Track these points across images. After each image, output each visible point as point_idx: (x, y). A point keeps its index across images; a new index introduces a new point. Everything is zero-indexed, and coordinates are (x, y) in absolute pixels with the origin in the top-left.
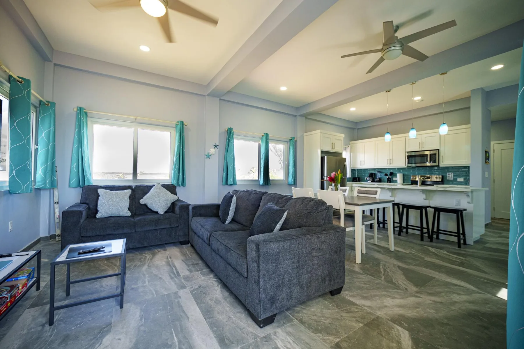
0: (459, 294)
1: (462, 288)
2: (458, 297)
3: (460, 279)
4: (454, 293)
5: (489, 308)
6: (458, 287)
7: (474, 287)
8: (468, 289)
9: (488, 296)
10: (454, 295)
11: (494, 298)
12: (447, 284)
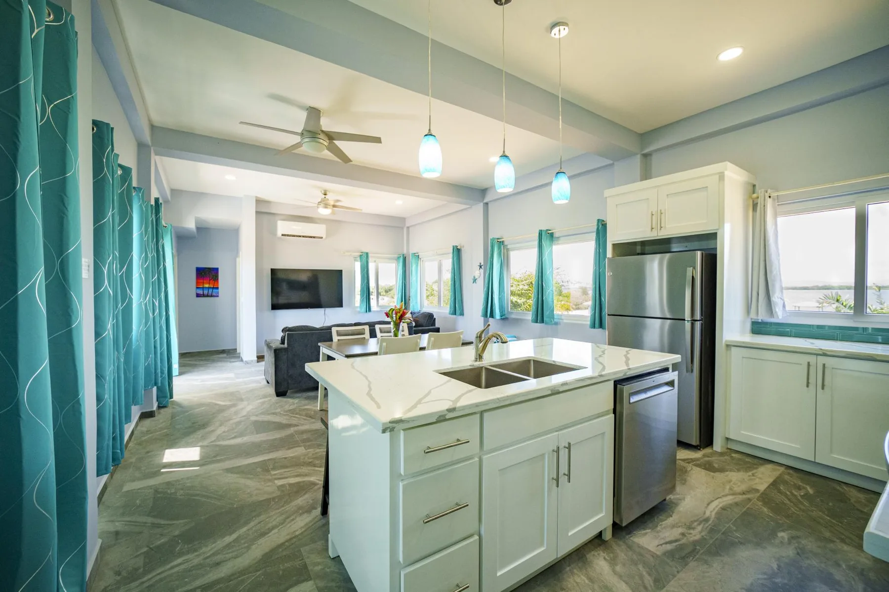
0: (224, 432)
1: (229, 438)
2: (223, 430)
3: (239, 446)
4: (228, 431)
5: (199, 434)
6: (231, 437)
7: (221, 445)
8: (223, 439)
9: (205, 443)
10: (226, 430)
11: (200, 444)
12: (241, 435)
